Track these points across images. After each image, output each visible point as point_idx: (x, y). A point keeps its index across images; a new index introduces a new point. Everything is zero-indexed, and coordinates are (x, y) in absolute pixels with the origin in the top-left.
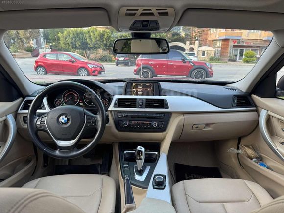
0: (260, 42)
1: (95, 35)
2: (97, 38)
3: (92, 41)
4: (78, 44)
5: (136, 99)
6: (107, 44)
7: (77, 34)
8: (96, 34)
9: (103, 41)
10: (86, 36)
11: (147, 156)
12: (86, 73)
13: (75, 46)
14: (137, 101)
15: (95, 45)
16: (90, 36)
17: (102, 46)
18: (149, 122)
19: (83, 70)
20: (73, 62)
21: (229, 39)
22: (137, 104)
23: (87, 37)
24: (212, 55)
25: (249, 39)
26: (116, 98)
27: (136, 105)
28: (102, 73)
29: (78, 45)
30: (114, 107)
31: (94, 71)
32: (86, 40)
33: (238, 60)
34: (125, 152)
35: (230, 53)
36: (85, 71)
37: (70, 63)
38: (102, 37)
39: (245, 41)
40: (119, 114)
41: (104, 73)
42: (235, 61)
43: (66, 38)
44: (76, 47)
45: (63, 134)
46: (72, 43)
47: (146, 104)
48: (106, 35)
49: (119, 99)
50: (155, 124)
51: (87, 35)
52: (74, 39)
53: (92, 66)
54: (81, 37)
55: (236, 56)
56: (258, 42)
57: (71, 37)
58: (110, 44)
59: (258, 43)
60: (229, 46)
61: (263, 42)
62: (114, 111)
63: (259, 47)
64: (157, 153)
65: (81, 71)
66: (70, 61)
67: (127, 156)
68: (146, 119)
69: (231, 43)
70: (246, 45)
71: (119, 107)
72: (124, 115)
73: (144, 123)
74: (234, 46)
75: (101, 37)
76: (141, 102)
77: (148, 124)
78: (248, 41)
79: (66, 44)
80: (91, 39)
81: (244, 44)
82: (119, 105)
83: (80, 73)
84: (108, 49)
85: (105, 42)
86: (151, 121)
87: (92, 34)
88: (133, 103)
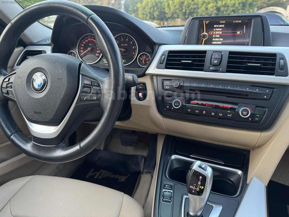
5: (205, 52)
11: (217, 174)
14: (208, 56)
18: (230, 106)
22: (207, 63)
26: (163, 49)
27: (203, 65)
30: (158, 67)
34: (173, 157)
40: (166, 83)
45: (35, 113)
47: (229, 62)
49: (170, 52)
50: (244, 111)
62: (157, 75)
64: (240, 172)
67: (176, 166)
68: (224, 98)
71: (167, 68)
72: (175, 84)
73: (217, 107)
76: (216, 59)
77: (227, 109)
82: (167, 64)
86: (236, 104)
88: (196, 60)
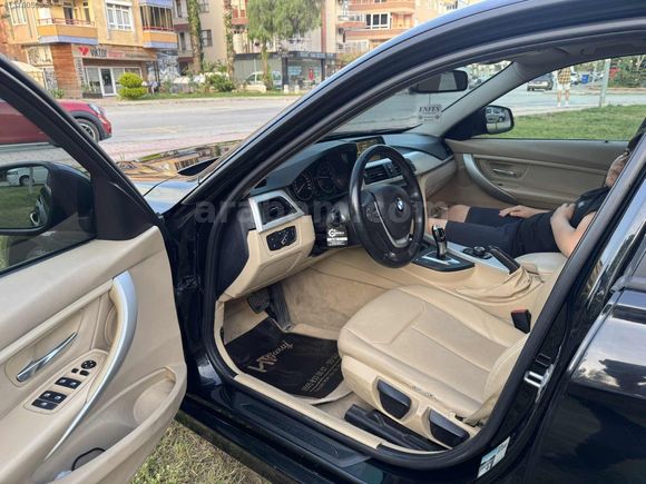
0: (139, 54)
21: (69, 44)
25: (114, 46)
33: (104, 93)
35: (82, 79)
39: (108, 49)
42: (98, 96)
55: (98, 84)
56: (135, 53)
59: (135, 55)
60: (75, 61)
61: (145, 54)
63: (140, 63)
69: (77, 55)
74: (87, 62)
78: (115, 50)
81: (108, 57)
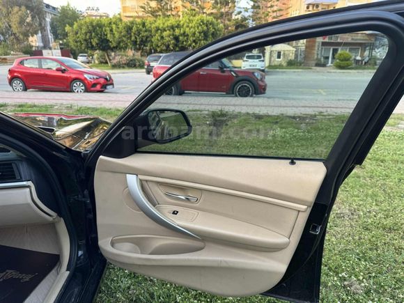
0: (362, 38)
1: (118, 28)
2: (121, 32)
3: (114, 37)
4: (95, 42)
6: (136, 42)
7: (93, 26)
8: (120, 26)
9: (131, 36)
10: (105, 31)
12: (83, 88)
13: (90, 45)
15: (119, 43)
16: (111, 30)
17: (129, 44)
19: (78, 83)
20: (63, 71)
23: (108, 32)
24: (292, 57)
28: (108, 87)
29: (94, 44)
31: (94, 85)
32: (107, 35)
33: (330, 64)
35: (318, 54)
36: (82, 84)
37: (60, 74)
38: (129, 32)
41: (111, 86)
42: (324, 65)
43: (77, 33)
44: (92, 46)
46: (86, 40)
48: (134, 29)
51: (108, 29)
52: (88, 34)
53: (91, 76)
54: (99, 32)
55: (327, 58)
56: (359, 37)
57: (83, 32)
58: (142, 41)
60: (317, 44)
63: (360, 45)
65: (75, 85)
66: (58, 70)
69: (319, 40)
70: (341, 41)
74: (324, 44)
75: (127, 31)
78: (344, 36)
79: (76, 42)
80: (114, 34)
83: (74, 88)
84: (139, 49)
85: (133, 38)
87: (114, 26)
